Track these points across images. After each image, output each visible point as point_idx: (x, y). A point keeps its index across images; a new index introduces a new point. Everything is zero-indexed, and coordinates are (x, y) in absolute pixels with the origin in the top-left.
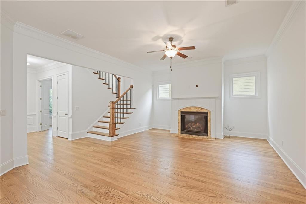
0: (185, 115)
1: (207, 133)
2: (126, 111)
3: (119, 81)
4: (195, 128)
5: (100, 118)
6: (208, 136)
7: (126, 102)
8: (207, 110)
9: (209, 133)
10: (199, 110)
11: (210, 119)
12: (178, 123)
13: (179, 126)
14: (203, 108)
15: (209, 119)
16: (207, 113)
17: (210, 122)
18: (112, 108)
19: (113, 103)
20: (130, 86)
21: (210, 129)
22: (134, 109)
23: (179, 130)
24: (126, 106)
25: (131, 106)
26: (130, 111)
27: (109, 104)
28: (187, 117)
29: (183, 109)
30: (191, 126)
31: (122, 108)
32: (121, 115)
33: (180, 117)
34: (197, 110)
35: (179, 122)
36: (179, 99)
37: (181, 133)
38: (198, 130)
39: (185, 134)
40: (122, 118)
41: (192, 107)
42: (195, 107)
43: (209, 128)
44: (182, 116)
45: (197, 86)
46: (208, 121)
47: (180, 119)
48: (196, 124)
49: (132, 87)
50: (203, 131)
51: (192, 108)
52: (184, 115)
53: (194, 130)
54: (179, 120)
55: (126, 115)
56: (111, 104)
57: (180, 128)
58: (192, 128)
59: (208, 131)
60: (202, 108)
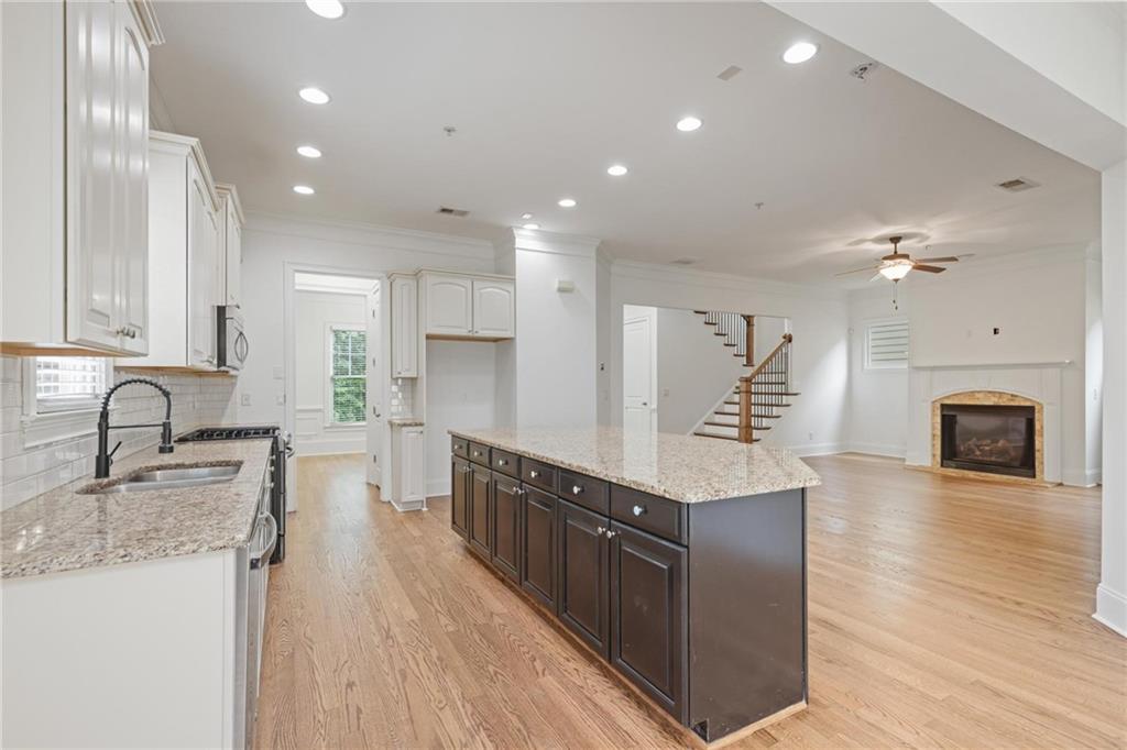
0: (955, 416)
1: (1033, 467)
2: (774, 399)
3: (749, 324)
4: (991, 453)
5: (697, 425)
6: (1034, 476)
7: (773, 378)
8: (1031, 400)
9: (1037, 469)
10: (1004, 402)
11: (1042, 428)
12: (930, 437)
13: (933, 445)
14: (1016, 396)
15: (1037, 427)
16: (1031, 409)
17: (1042, 435)
18: (747, 392)
19: (748, 381)
20: (784, 337)
21: (1042, 455)
22: (795, 394)
23: (934, 456)
24: (775, 389)
25: (787, 389)
26: (785, 399)
27: (738, 384)
28: (963, 421)
29: (948, 397)
30: (978, 447)
31: (765, 394)
32: (762, 410)
33: (938, 420)
34: (996, 400)
35: (934, 436)
36: (933, 369)
37: (942, 466)
38: (1000, 460)
39: (957, 468)
40: (765, 417)
41: (979, 392)
42: (990, 392)
43: (1037, 454)
44: (943, 417)
45: (996, 331)
46: (1037, 433)
47: (939, 427)
48: (997, 442)
49: (790, 341)
50: (1017, 464)
51: (977, 395)
52: (950, 416)
53: (988, 459)
54: (934, 428)
55: (775, 411)
56: (745, 384)
57: (939, 452)
58: (978, 453)
59: (1037, 464)
60: (1012, 395)
